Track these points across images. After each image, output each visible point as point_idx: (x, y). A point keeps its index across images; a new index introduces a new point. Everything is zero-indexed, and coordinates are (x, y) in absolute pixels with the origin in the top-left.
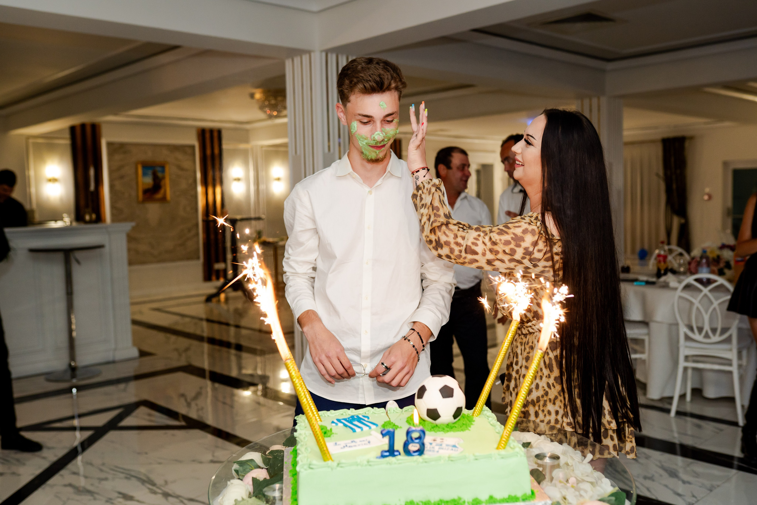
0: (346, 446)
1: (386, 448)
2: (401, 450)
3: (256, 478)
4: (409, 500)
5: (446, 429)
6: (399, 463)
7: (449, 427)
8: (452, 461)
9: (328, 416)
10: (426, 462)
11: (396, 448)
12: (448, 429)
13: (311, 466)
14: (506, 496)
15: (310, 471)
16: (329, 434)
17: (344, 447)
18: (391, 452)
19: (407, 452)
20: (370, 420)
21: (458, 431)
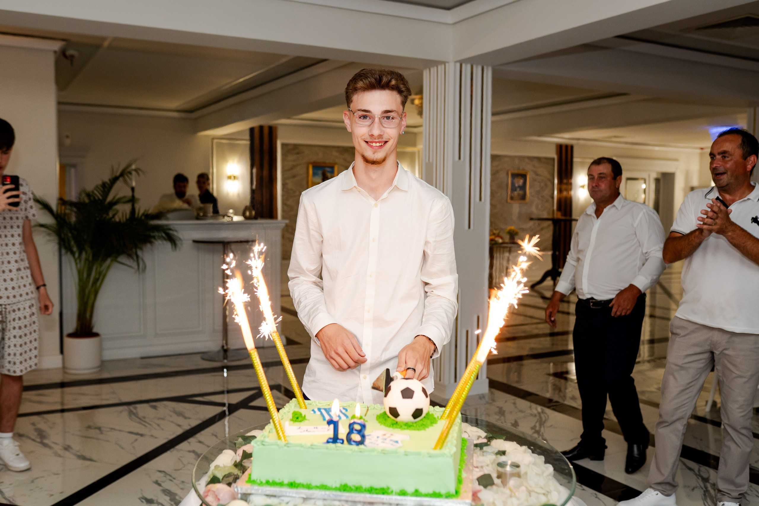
0: (307, 431)
1: (332, 436)
2: (344, 438)
3: (246, 451)
4: (343, 483)
5: (404, 427)
6: (337, 450)
7: (408, 425)
8: (384, 453)
9: (316, 405)
10: (361, 452)
11: (340, 436)
12: (406, 427)
13: (264, 443)
14: (431, 491)
15: (262, 446)
16: (300, 419)
17: (304, 431)
18: (335, 439)
19: (349, 440)
20: (347, 413)
21: (414, 430)
